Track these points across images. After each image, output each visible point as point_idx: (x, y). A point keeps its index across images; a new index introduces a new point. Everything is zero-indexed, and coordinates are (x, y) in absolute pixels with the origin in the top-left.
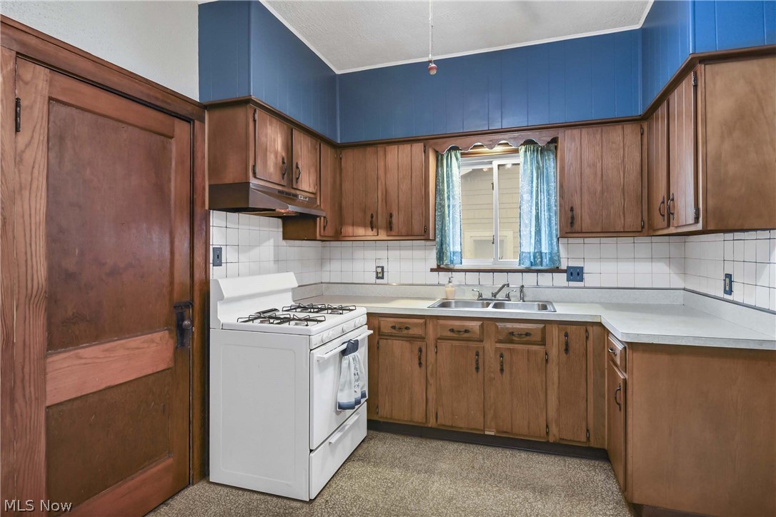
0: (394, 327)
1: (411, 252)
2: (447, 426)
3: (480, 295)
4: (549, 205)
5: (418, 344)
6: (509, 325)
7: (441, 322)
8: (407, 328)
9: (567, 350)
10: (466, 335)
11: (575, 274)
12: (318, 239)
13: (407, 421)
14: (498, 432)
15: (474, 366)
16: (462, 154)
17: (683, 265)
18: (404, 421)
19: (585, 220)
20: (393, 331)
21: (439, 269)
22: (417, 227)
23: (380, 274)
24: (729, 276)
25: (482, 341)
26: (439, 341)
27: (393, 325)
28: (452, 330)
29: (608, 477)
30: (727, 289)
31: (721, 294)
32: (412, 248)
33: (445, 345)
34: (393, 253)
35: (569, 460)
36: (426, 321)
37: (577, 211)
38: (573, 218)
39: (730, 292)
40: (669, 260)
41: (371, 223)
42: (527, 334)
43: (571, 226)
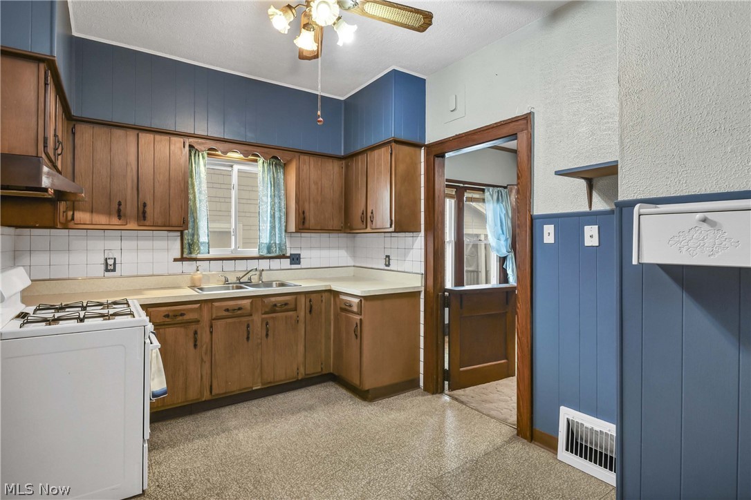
0: (167, 316)
1: (151, 242)
2: (222, 394)
3: (227, 280)
4: (280, 207)
5: (194, 327)
6: (273, 299)
7: (216, 304)
8: (182, 315)
9: (310, 311)
10: (239, 312)
11: (295, 259)
12: (58, 227)
13: (182, 402)
14: (263, 384)
15: (246, 337)
16: (208, 154)
17: (353, 251)
18: (179, 403)
19: (311, 220)
20: (167, 320)
21: (182, 259)
22: (175, 219)
23: (110, 267)
24: (388, 257)
25: (251, 315)
26: (213, 321)
27: (166, 313)
28: (227, 310)
29: (336, 388)
30: (387, 263)
31: (383, 267)
32: (153, 239)
33: (219, 325)
34: (126, 244)
35: (310, 388)
36: (200, 306)
37: (307, 214)
38: (304, 218)
39: (388, 265)
40: (347, 248)
41: (119, 211)
42: (286, 304)
43: (303, 226)
